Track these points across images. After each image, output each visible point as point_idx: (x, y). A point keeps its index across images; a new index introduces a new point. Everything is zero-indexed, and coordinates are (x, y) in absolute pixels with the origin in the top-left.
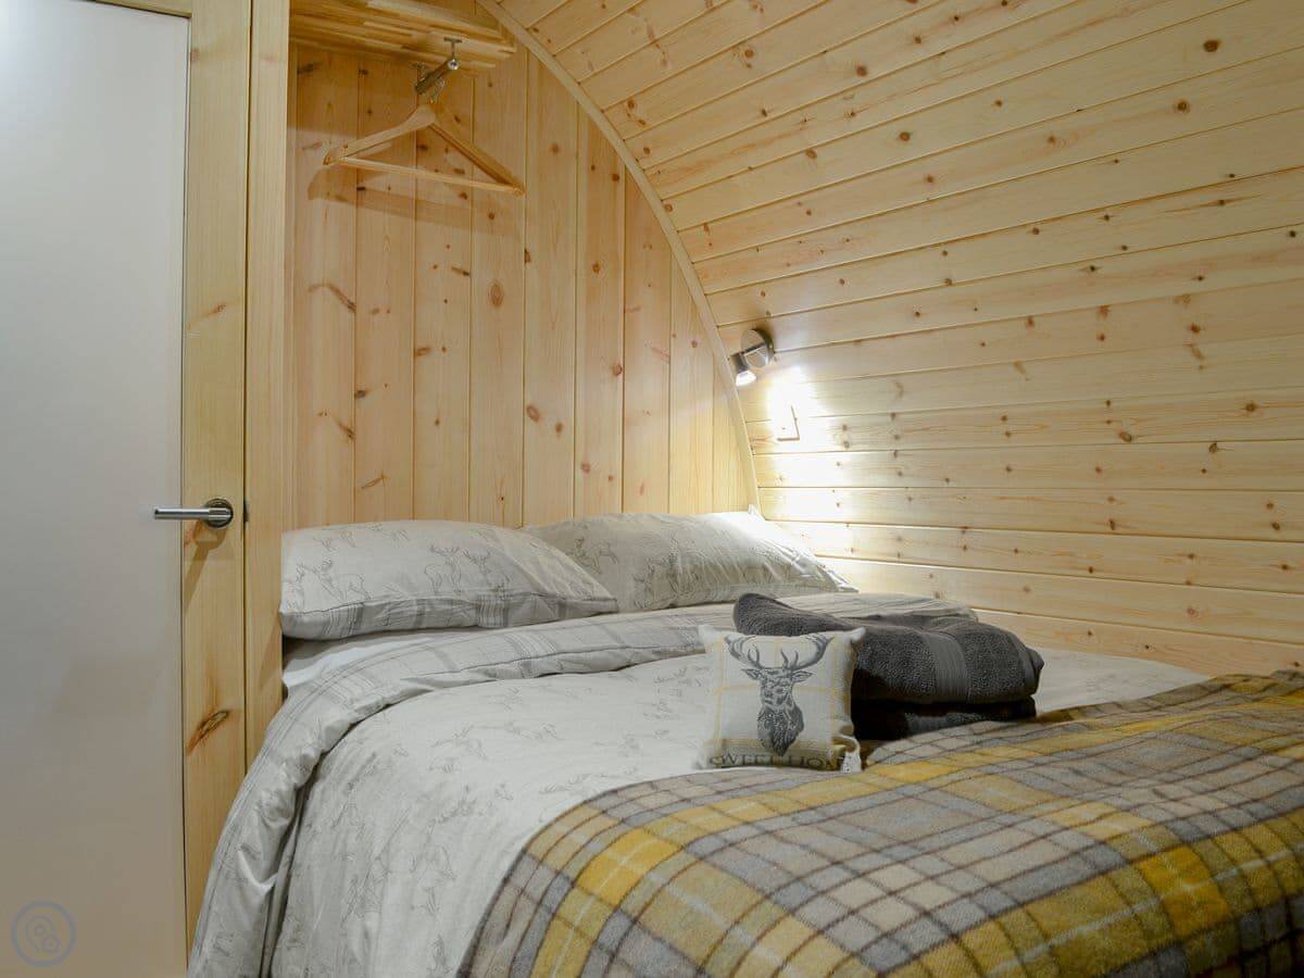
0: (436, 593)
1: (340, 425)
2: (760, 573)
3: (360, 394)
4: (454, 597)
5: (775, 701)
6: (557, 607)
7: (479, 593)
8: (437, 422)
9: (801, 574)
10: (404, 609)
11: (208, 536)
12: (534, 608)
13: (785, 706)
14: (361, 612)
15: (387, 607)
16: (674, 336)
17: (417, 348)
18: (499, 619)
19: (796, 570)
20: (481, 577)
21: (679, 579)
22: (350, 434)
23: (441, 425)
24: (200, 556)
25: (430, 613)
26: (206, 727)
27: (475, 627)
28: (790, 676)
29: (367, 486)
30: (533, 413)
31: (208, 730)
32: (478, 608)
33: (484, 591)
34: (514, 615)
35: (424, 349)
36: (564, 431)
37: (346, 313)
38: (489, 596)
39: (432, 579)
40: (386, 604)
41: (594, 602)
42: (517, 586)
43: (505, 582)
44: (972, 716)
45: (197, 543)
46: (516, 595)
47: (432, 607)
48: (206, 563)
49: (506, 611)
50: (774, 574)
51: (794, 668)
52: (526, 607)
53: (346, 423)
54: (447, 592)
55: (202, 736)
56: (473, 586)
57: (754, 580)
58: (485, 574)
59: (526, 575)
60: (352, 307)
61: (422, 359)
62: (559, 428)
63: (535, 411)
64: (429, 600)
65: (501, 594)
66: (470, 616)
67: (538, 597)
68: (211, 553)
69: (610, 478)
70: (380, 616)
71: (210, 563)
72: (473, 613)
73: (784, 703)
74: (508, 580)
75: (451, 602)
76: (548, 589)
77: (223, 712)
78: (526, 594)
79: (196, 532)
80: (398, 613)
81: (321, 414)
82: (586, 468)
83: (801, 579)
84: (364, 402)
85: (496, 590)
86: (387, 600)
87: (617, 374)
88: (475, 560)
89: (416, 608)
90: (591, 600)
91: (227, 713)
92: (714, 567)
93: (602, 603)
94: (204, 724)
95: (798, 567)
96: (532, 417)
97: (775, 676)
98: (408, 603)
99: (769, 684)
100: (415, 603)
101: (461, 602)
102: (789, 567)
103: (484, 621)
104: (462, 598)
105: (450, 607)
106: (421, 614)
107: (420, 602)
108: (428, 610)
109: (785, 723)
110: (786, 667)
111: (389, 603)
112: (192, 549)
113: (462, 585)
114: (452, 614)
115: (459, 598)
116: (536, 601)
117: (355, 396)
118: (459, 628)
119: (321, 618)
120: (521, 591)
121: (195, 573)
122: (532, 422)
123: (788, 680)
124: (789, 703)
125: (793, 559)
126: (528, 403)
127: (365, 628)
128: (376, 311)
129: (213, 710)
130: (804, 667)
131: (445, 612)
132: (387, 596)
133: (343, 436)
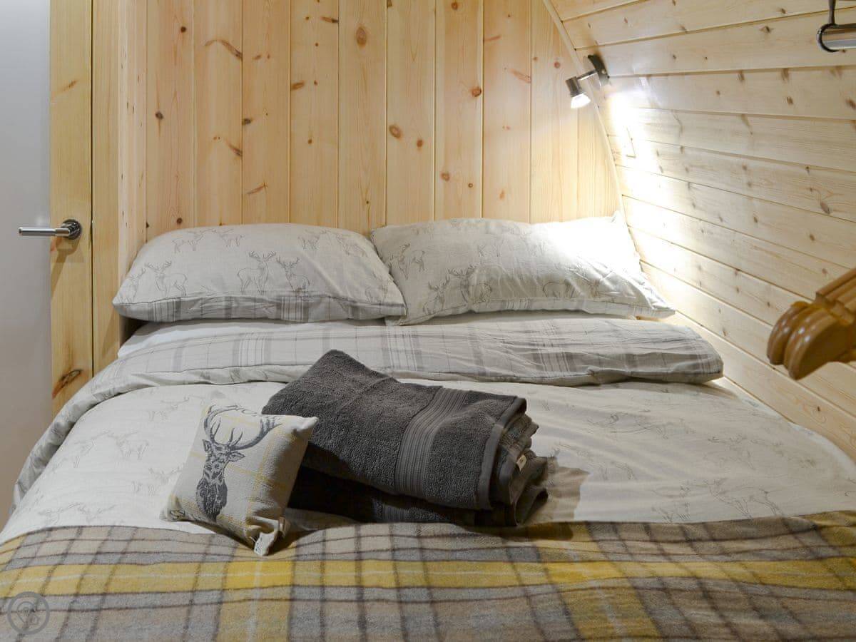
0: (243, 292)
1: (231, 146)
2: (562, 287)
3: (247, 121)
4: (258, 296)
5: (211, 475)
6: (350, 309)
7: (281, 294)
8: (310, 142)
9: (609, 290)
10: (213, 304)
11: (66, 245)
12: (329, 308)
13: (216, 481)
14: (178, 305)
15: (200, 302)
16: (535, 59)
17: (293, 83)
18: (299, 315)
19: (605, 286)
20: (286, 280)
21: (471, 289)
22: (239, 152)
23: (313, 144)
24: (61, 260)
25: (237, 308)
26: (65, 380)
27: (278, 320)
28: (228, 454)
29: (252, 193)
30: (395, 132)
31: (67, 382)
32: (279, 306)
33: (285, 292)
34: (314, 313)
35: (298, 84)
36: (424, 147)
37: (234, 61)
38: (289, 296)
39: (242, 280)
40: (198, 300)
41: (382, 307)
42: (316, 289)
43: (307, 285)
44: (432, 515)
45: (59, 250)
46: (314, 296)
47: (238, 303)
48: (65, 264)
49: (306, 308)
50: (577, 288)
51: (234, 448)
52: (322, 306)
53: (235, 145)
54: (252, 291)
55: (62, 387)
56: (277, 286)
57: (554, 295)
58: (289, 277)
59: (325, 280)
60: (239, 55)
61: (297, 92)
62: (420, 143)
63: (397, 129)
64: (235, 298)
65: (301, 294)
66: (272, 312)
67: (332, 300)
68: (68, 257)
69: (470, 185)
70: (194, 308)
71: (67, 265)
72: (274, 309)
73: (217, 478)
74: (309, 283)
75: (255, 300)
76: (341, 293)
77: (76, 371)
78: (322, 297)
79: (58, 242)
80: (210, 306)
81: (215, 138)
82: (446, 177)
83: (609, 295)
84: (249, 127)
85: (298, 291)
86: (200, 297)
87: (477, 95)
88: (284, 266)
89: (224, 303)
90: (380, 304)
91: (80, 372)
92: (512, 281)
93: (389, 308)
94: (63, 378)
95: (608, 283)
96: (393, 134)
97: (219, 452)
98: (218, 299)
99: (213, 458)
100: (223, 299)
101: (262, 300)
102: (597, 283)
103: (285, 315)
104: (264, 297)
105: (253, 304)
106: (228, 308)
107: (229, 299)
108: (234, 305)
109: (213, 496)
110: (228, 446)
111: (202, 299)
112: (56, 254)
113: (267, 287)
114: (255, 309)
115: (261, 297)
116: (329, 303)
117: (242, 124)
118: (264, 319)
119: (147, 308)
120: (319, 293)
121: (57, 272)
122: (395, 140)
123: (224, 457)
124: (220, 479)
125: (604, 276)
126: (391, 122)
127: (183, 316)
128: (259, 57)
129: (70, 368)
130: (242, 448)
131: (248, 308)
132: (200, 293)
133: (233, 154)
